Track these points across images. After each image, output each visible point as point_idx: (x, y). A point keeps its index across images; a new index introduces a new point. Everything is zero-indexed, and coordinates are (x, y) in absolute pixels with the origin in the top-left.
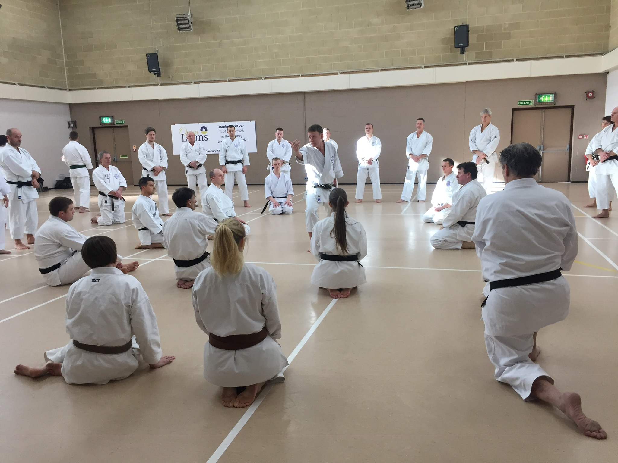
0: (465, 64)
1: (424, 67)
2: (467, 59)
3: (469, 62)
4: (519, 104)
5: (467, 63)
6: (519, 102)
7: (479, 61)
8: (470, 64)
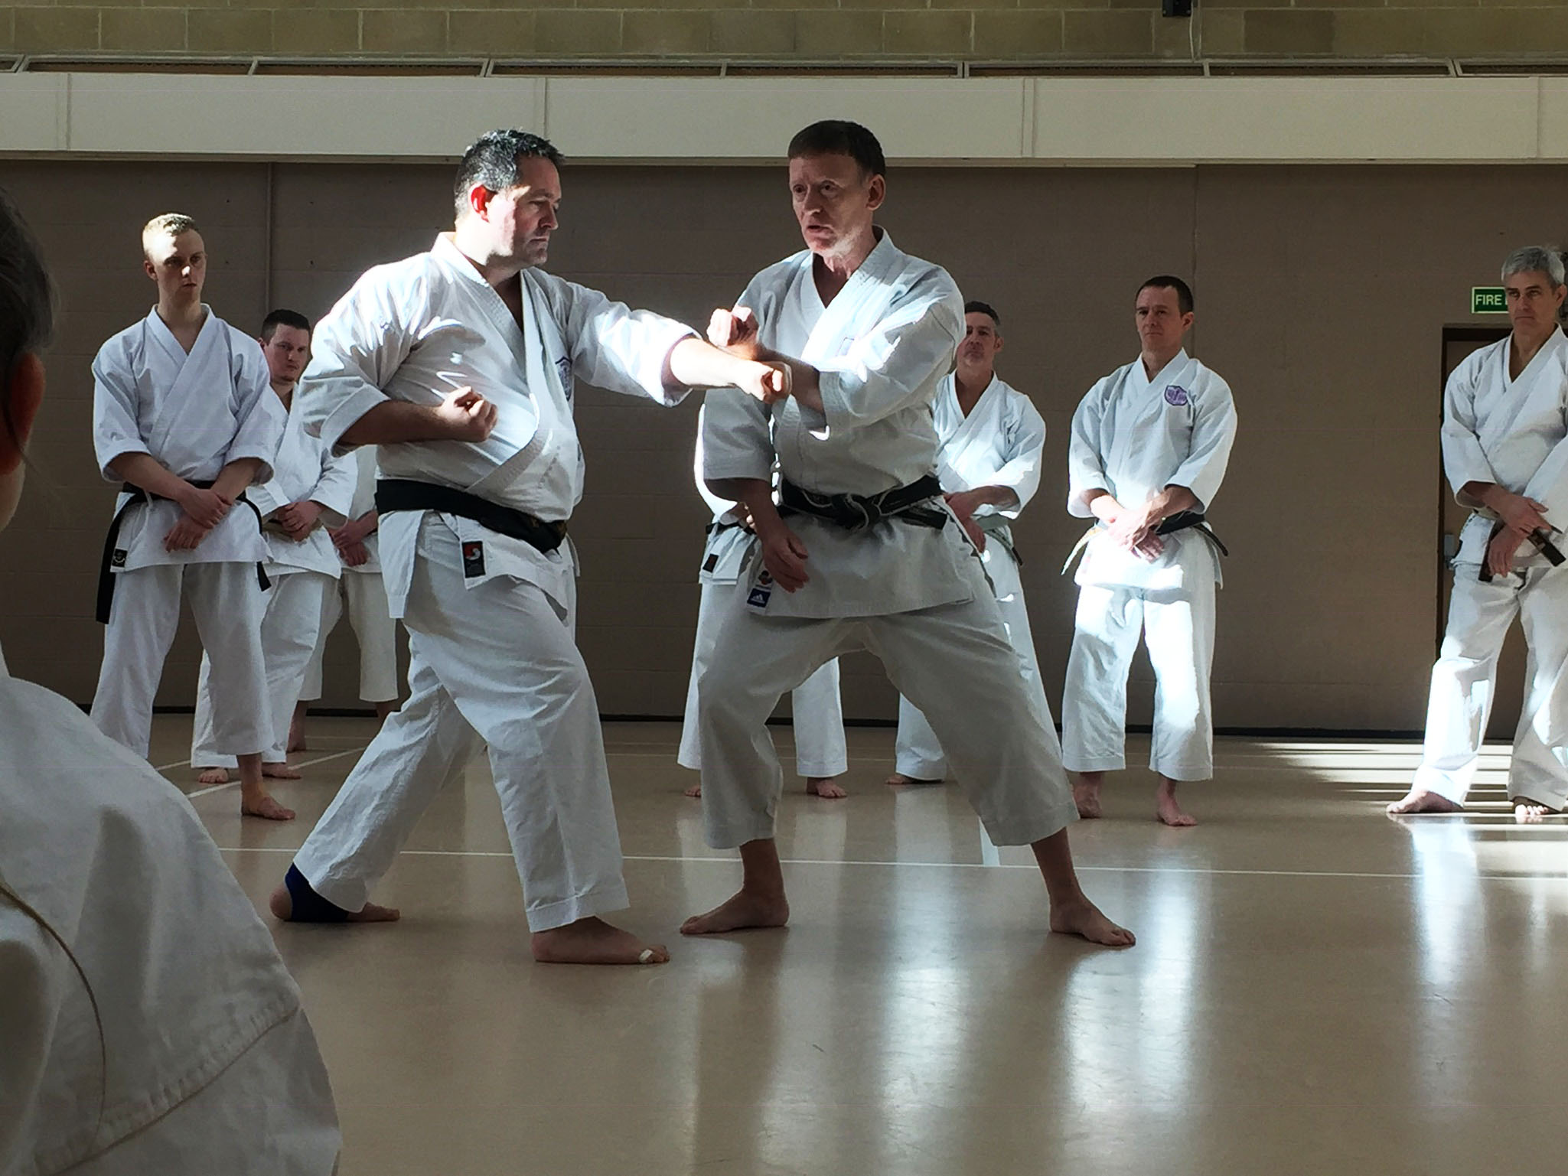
0: (1196, 71)
1: (971, 69)
2: (1200, 47)
3: (1212, 61)
4: (1480, 307)
5: (1202, 68)
6: (1477, 292)
7: (1264, 62)
8: (1217, 71)
